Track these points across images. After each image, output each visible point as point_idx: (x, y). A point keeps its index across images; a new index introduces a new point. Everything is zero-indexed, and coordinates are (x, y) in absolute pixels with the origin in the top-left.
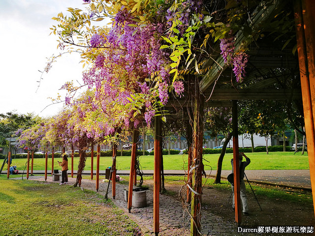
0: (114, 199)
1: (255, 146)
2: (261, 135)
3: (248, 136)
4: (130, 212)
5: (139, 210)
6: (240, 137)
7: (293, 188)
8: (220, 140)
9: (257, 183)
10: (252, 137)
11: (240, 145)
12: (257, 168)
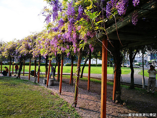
0: (38, 83)
1: (98, 64)
2: (100, 60)
3: (95, 60)
4: (47, 87)
5: (51, 87)
6: (92, 60)
7: (109, 80)
8: (82, 60)
9: (93, 78)
10: (97, 60)
11: (91, 63)
12: (98, 73)
